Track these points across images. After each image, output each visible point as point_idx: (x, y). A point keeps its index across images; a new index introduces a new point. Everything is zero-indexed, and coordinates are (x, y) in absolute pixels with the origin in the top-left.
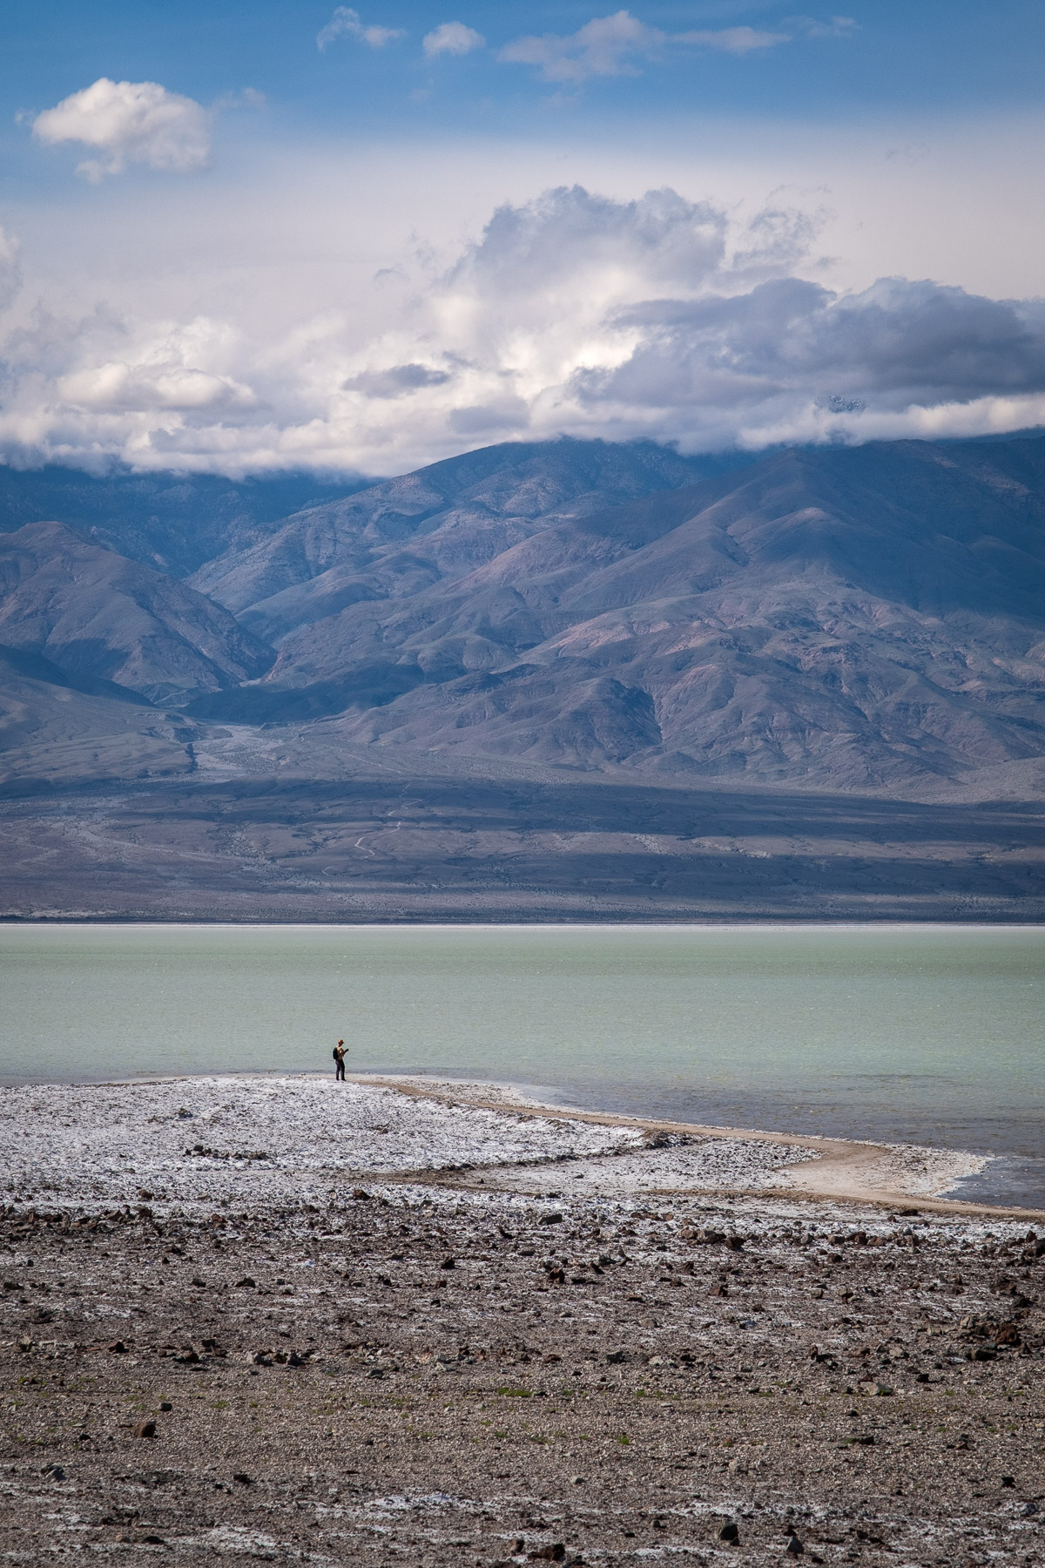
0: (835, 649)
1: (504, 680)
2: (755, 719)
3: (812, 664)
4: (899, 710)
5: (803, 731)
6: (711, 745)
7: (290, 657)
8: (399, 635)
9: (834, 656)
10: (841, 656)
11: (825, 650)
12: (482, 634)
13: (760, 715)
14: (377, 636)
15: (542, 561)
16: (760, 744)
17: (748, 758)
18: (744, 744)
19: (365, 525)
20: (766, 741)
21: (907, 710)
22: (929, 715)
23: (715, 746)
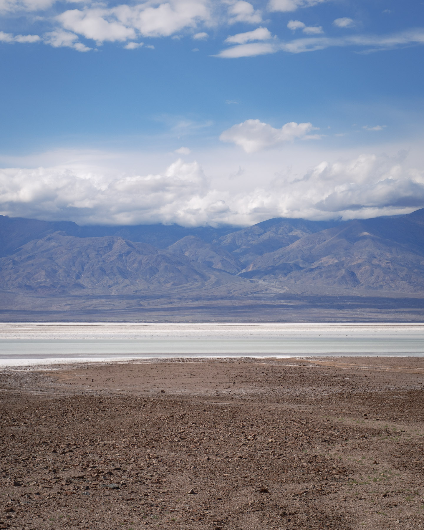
0: (388, 263)
1: (314, 269)
2: (382, 278)
3: (384, 266)
4: (406, 276)
5: (393, 280)
6: (374, 284)
7: (255, 265)
8: (278, 260)
9: (388, 264)
10: (390, 264)
11: (386, 263)
12: (302, 260)
13: (383, 277)
14: (273, 260)
15: (304, 244)
16: (385, 284)
17: (383, 286)
18: (381, 283)
19: (248, 236)
20: (386, 283)
21: (407, 276)
22: (412, 277)
23: (375, 284)
